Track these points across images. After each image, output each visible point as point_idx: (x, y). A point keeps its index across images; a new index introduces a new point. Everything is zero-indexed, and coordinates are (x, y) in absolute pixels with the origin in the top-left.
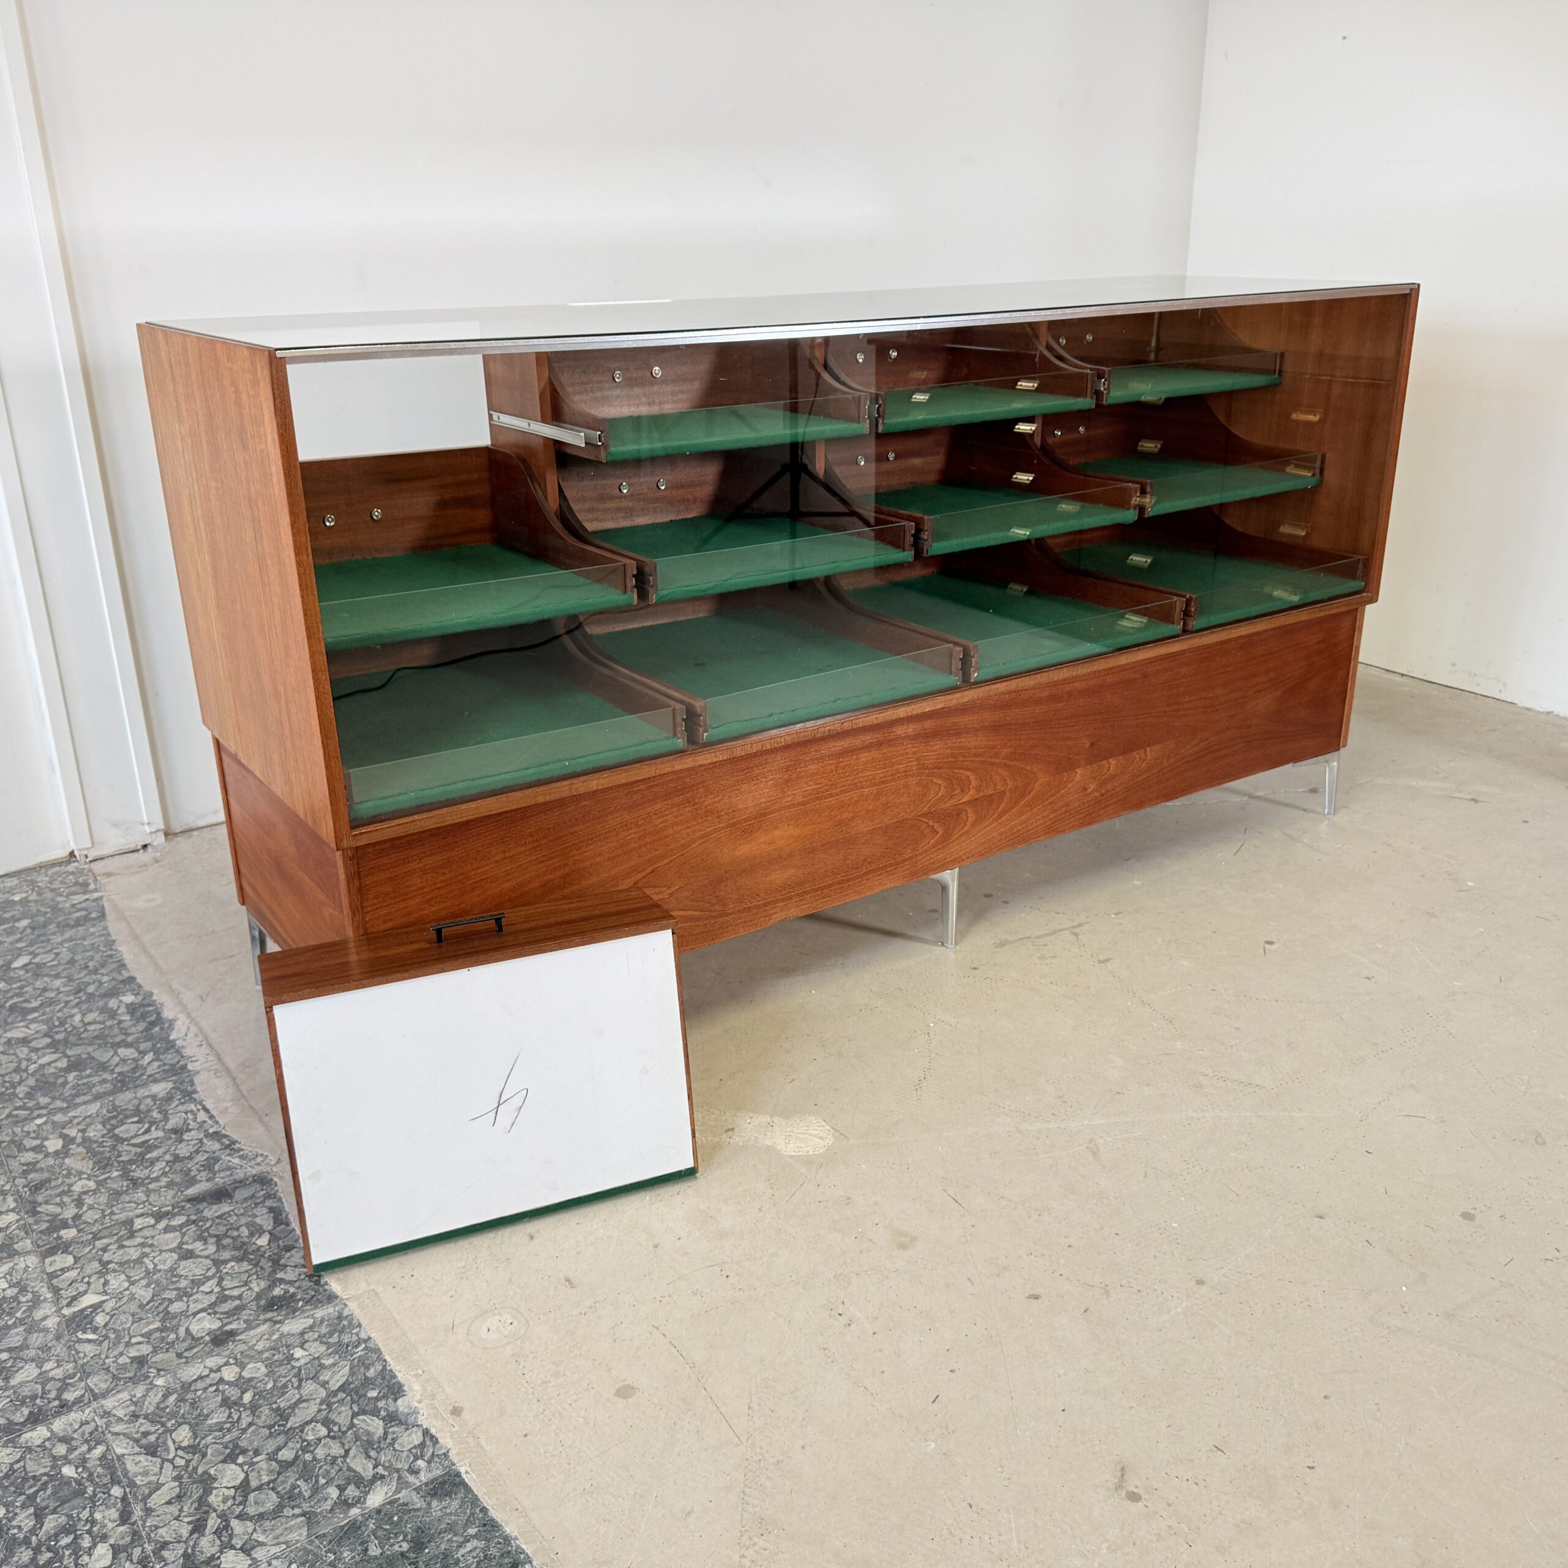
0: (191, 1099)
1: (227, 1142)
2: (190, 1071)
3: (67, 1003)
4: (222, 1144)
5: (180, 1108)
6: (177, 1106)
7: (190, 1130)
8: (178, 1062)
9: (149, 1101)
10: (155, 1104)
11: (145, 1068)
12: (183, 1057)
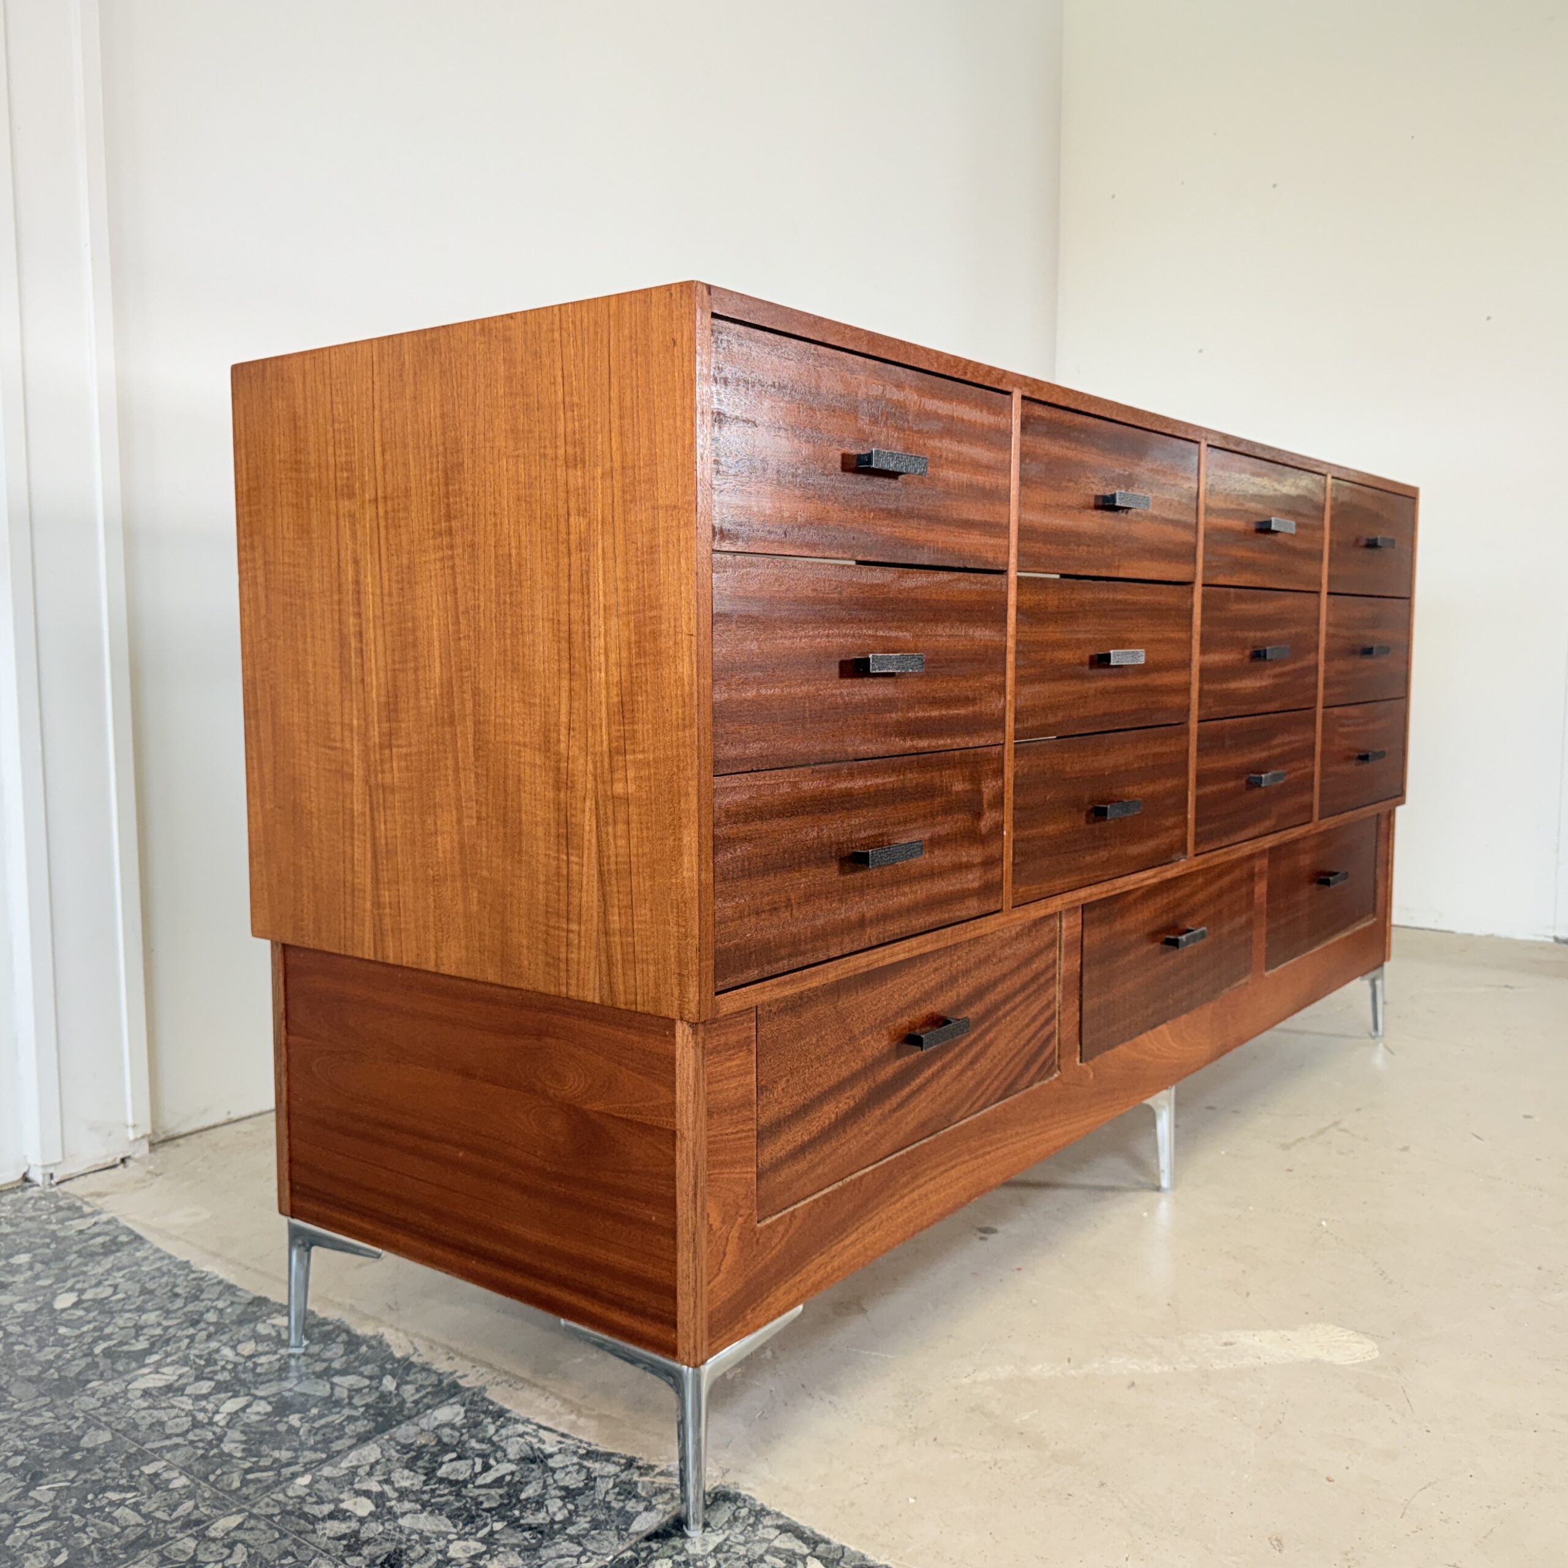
0: (509, 1419)
1: (623, 1461)
2: (468, 1389)
3: (192, 1338)
4: (618, 1464)
5: (503, 1432)
6: (497, 1431)
7: (551, 1456)
8: (440, 1382)
9: (447, 1431)
10: (462, 1434)
11: (398, 1395)
12: (440, 1374)
